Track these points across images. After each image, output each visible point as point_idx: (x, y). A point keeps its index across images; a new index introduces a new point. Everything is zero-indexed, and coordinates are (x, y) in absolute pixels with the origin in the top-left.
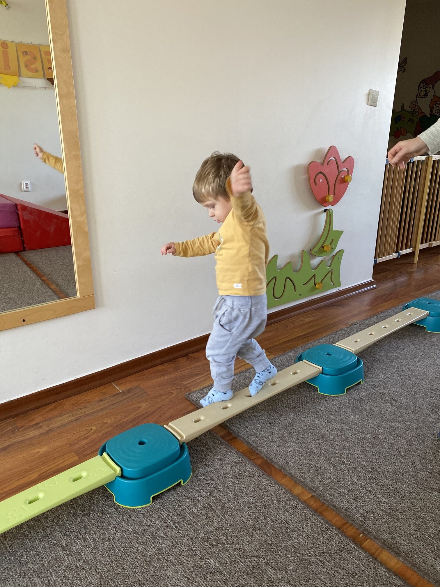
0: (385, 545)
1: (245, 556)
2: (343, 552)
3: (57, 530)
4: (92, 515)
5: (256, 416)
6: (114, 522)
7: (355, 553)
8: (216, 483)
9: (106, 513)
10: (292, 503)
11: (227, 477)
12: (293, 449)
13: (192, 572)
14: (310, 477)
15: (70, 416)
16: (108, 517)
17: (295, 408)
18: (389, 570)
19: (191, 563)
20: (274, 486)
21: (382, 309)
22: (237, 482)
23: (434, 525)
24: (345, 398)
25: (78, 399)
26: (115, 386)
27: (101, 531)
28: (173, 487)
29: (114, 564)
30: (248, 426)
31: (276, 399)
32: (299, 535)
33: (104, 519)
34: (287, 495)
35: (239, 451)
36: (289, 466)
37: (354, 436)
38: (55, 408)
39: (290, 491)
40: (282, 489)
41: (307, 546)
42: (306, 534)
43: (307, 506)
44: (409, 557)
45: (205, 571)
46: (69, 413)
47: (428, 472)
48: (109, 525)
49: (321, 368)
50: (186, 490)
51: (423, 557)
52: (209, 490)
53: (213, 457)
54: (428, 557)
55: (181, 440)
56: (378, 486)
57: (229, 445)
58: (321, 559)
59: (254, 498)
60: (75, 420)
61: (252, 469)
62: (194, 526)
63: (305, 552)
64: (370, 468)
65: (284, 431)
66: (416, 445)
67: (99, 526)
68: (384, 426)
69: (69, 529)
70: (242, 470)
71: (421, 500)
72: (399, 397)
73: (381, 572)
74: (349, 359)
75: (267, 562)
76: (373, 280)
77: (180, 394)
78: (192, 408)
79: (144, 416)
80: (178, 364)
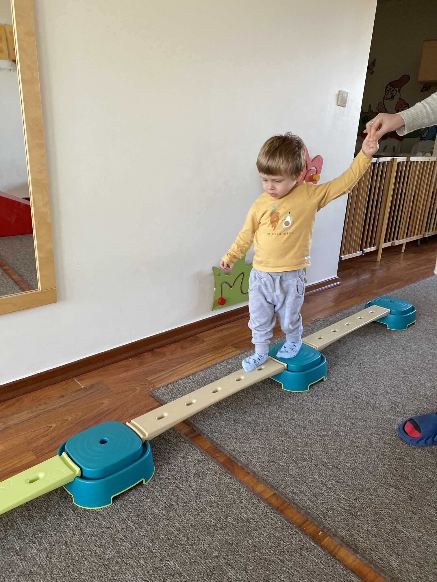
0: (344, 542)
1: (205, 557)
2: (303, 551)
3: (11, 534)
4: (49, 518)
5: (220, 413)
6: (72, 524)
7: (314, 551)
8: (178, 482)
9: (64, 515)
10: (254, 501)
11: (190, 476)
12: (257, 446)
13: (151, 575)
14: (272, 475)
15: (28, 413)
16: (65, 519)
17: (259, 404)
18: (347, 567)
19: (150, 565)
20: (236, 484)
21: (345, 306)
22: (200, 481)
23: (390, 521)
24: (308, 395)
25: (39, 395)
26: (77, 381)
27: (58, 534)
28: (134, 487)
29: (71, 568)
30: (213, 423)
31: (241, 396)
32: (260, 534)
33: (62, 521)
34: (249, 494)
35: (202, 449)
36: (252, 464)
37: (316, 433)
38: (13, 404)
39: (252, 490)
40: (244, 488)
41: (268, 544)
42: (267, 533)
43: (270, 504)
44: (366, 554)
45: (164, 573)
46: (27, 410)
47: (386, 468)
48: (66, 528)
49: (286, 365)
50: (148, 489)
51: (380, 553)
52: (171, 489)
53: (175, 454)
54: (384, 553)
55: (143, 438)
56: (339, 482)
57: (193, 443)
58: (281, 558)
59: (216, 496)
60: (35, 417)
61: (215, 467)
62: (155, 527)
63: (265, 551)
64: (331, 465)
65: (248, 428)
66: (375, 442)
67: (56, 529)
68: (345, 422)
69: (23, 532)
70: (205, 469)
71: (379, 496)
72: (360, 394)
73: (340, 570)
74: (313, 356)
75: (228, 563)
76: (337, 277)
77: (144, 390)
78: (156, 404)
79: (106, 413)
80: (143, 359)
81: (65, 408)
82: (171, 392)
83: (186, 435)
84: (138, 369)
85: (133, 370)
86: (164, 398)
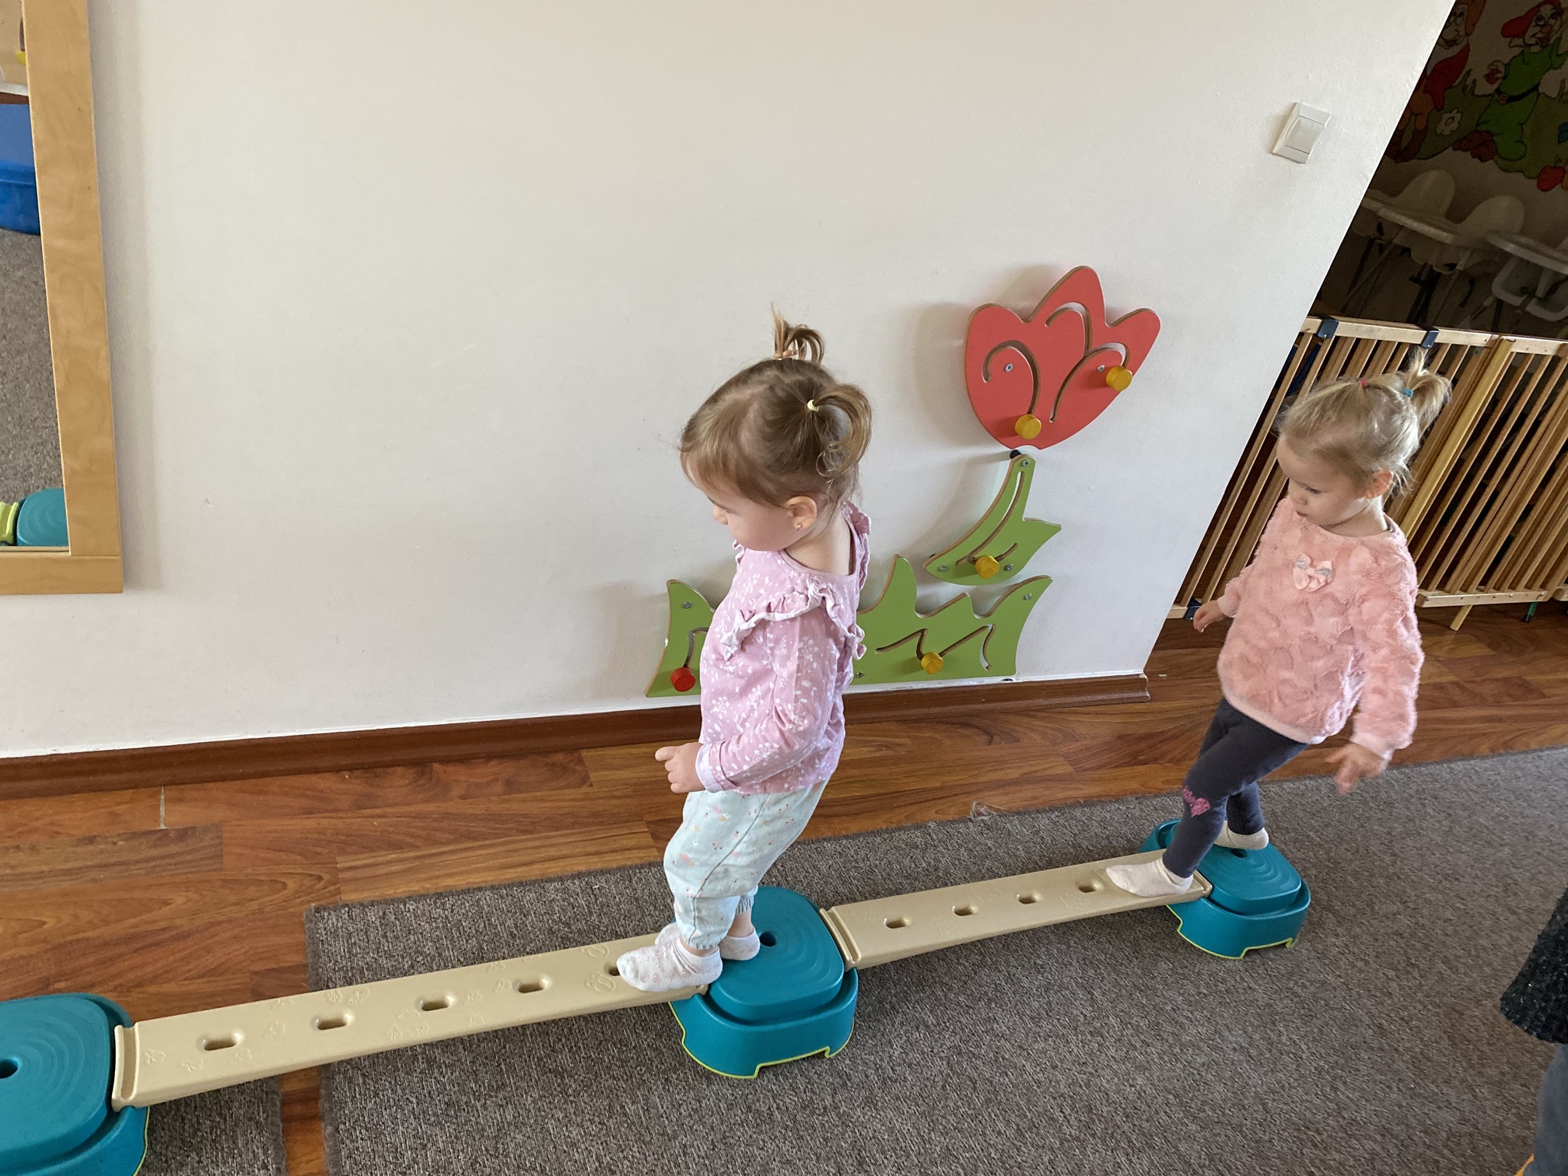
25: (37, 814)
26: (163, 801)
53: (205, 1163)
55: (117, 1099)
57: (281, 1138)
76: (1141, 677)
77: (299, 897)
78: (294, 959)
79: (150, 940)
80: (379, 786)
81: (66, 885)
82: (361, 934)
83: (284, 1104)
84: (341, 818)
85: (327, 814)
86: (326, 946)
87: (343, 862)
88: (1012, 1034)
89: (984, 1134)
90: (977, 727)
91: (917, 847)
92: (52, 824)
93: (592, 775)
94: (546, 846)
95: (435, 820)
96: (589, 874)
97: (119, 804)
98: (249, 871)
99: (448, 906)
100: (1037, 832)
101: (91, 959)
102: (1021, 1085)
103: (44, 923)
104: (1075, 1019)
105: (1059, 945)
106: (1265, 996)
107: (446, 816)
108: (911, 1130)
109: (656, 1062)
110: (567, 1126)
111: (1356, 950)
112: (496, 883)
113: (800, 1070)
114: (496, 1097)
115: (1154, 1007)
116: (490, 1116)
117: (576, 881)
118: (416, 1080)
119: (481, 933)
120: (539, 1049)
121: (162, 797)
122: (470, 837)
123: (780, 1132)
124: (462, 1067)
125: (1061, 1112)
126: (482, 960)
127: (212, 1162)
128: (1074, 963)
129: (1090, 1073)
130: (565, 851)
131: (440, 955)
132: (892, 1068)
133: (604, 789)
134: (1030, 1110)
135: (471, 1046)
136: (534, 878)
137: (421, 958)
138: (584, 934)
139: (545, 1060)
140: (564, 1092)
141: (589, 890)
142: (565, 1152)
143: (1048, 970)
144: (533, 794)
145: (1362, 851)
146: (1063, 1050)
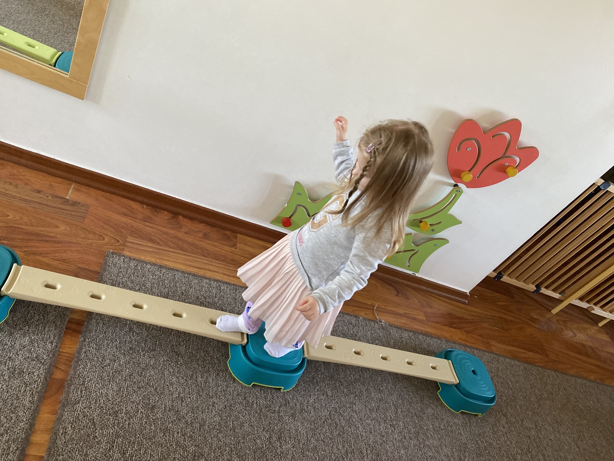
10: (13, 446)
12: (106, 394)
14: (71, 436)
17: (178, 355)
20: (27, 413)
26: (72, 188)
34: (21, 434)
35: (59, 349)
36: (73, 407)
37: (179, 435)
40: (27, 423)
49: (245, 341)
55: (3, 291)
57: (62, 334)
61: (39, 377)
65: (129, 368)
76: (467, 294)
77: (107, 246)
78: (96, 268)
79: (44, 239)
80: (155, 215)
81: (23, 205)
82: (125, 269)
83: (69, 322)
84: (136, 222)
85: (131, 218)
86: (110, 268)
87: (130, 239)
88: (359, 412)
89: (332, 447)
90: (394, 287)
91: (352, 324)
92: (27, 180)
93: (238, 244)
94: (209, 264)
95: (172, 237)
96: (221, 282)
97: (55, 182)
98: (92, 227)
99: (163, 272)
100: (402, 338)
101: (21, 237)
102: (354, 434)
103: (9, 216)
104: (387, 417)
105: (392, 385)
106: (465, 439)
107: (176, 237)
108: (304, 433)
109: (217, 365)
110: (172, 376)
111: (509, 437)
112: (185, 271)
113: (271, 392)
114: (150, 353)
115: (420, 425)
116: (145, 359)
117: (215, 282)
118: (122, 334)
119: (171, 287)
120: (174, 341)
121: (72, 186)
122: (182, 249)
123: (253, 413)
124: (142, 336)
125: (366, 451)
126: (167, 298)
127: (33, 332)
128: (395, 395)
129: (384, 441)
130: (216, 269)
131: (152, 289)
132: (307, 406)
133: (240, 252)
134: (354, 446)
135: (149, 330)
136: (200, 275)
137: (144, 288)
138: (210, 304)
139: (175, 347)
140: (177, 362)
141: (219, 288)
142: (167, 385)
143: (384, 393)
144: (213, 242)
145: (527, 398)
146: (377, 427)
